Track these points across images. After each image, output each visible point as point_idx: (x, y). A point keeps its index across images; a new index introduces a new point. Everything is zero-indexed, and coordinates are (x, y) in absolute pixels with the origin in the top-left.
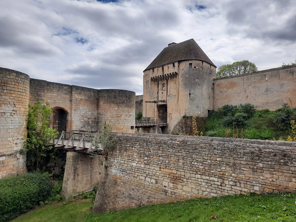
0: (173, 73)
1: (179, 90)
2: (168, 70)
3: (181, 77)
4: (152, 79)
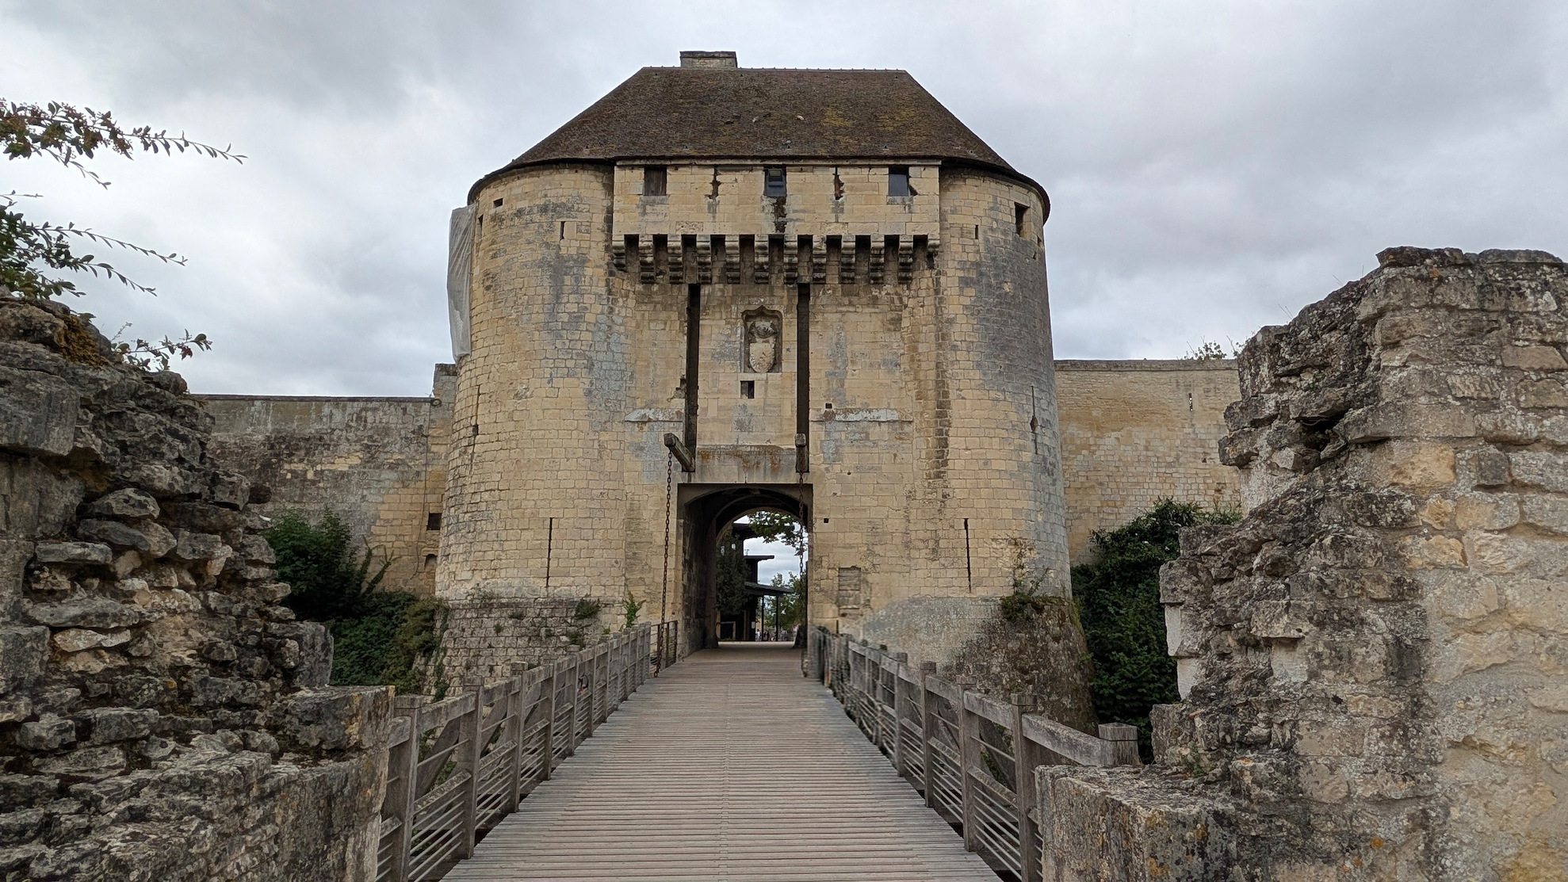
0: (891, 239)
2: (838, 209)
4: (627, 255)
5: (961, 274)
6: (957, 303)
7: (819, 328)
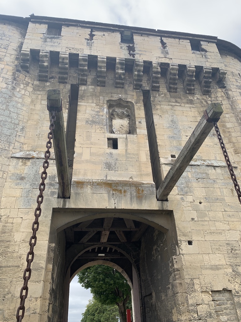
2: (165, 52)
5: (240, 91)
7: (159, 112)
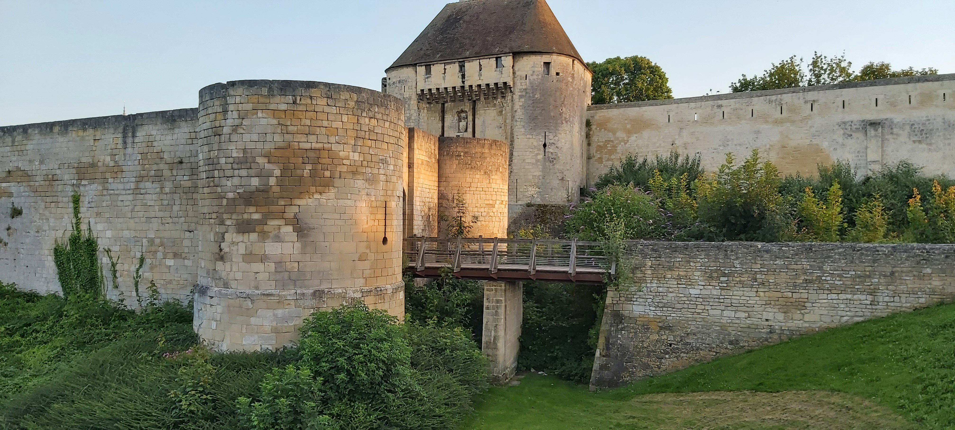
0: (496, 84)
1: (515, 134)
2: (480, 75)
3: (521, 97)
4: (421, 96)
5: (520, 94)
6: (519, 103)
7: (478, 116)
